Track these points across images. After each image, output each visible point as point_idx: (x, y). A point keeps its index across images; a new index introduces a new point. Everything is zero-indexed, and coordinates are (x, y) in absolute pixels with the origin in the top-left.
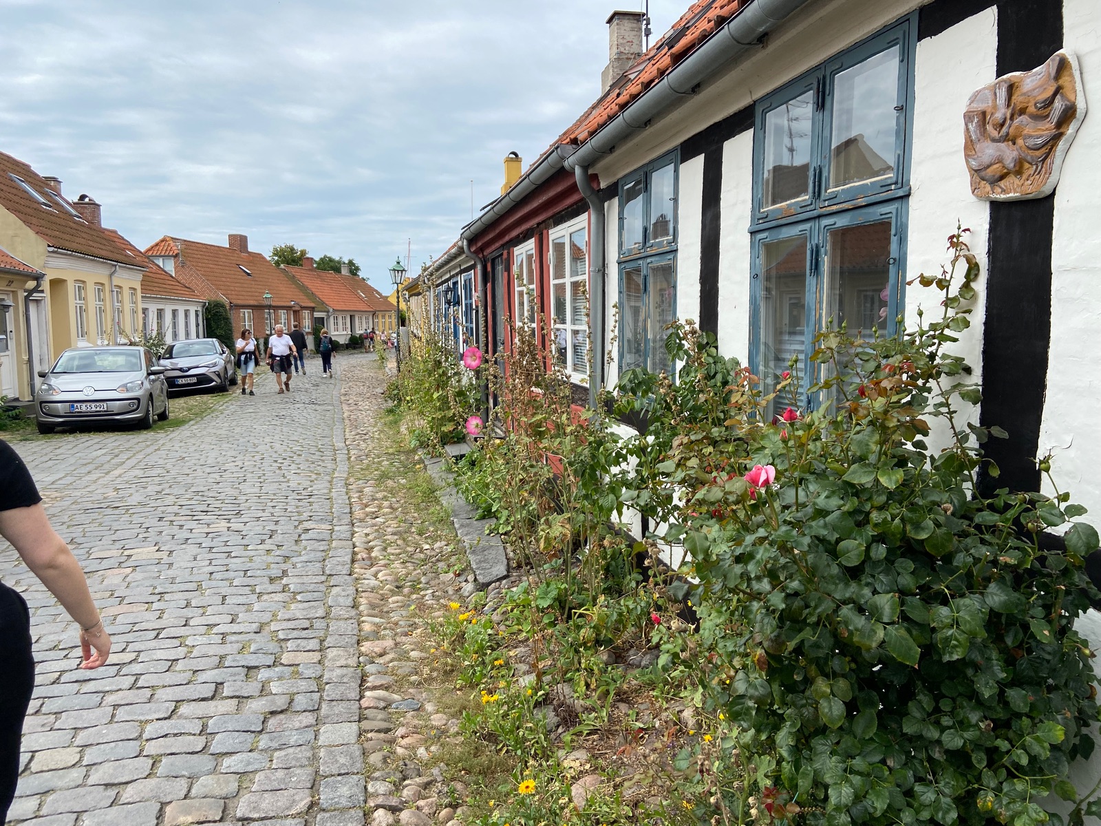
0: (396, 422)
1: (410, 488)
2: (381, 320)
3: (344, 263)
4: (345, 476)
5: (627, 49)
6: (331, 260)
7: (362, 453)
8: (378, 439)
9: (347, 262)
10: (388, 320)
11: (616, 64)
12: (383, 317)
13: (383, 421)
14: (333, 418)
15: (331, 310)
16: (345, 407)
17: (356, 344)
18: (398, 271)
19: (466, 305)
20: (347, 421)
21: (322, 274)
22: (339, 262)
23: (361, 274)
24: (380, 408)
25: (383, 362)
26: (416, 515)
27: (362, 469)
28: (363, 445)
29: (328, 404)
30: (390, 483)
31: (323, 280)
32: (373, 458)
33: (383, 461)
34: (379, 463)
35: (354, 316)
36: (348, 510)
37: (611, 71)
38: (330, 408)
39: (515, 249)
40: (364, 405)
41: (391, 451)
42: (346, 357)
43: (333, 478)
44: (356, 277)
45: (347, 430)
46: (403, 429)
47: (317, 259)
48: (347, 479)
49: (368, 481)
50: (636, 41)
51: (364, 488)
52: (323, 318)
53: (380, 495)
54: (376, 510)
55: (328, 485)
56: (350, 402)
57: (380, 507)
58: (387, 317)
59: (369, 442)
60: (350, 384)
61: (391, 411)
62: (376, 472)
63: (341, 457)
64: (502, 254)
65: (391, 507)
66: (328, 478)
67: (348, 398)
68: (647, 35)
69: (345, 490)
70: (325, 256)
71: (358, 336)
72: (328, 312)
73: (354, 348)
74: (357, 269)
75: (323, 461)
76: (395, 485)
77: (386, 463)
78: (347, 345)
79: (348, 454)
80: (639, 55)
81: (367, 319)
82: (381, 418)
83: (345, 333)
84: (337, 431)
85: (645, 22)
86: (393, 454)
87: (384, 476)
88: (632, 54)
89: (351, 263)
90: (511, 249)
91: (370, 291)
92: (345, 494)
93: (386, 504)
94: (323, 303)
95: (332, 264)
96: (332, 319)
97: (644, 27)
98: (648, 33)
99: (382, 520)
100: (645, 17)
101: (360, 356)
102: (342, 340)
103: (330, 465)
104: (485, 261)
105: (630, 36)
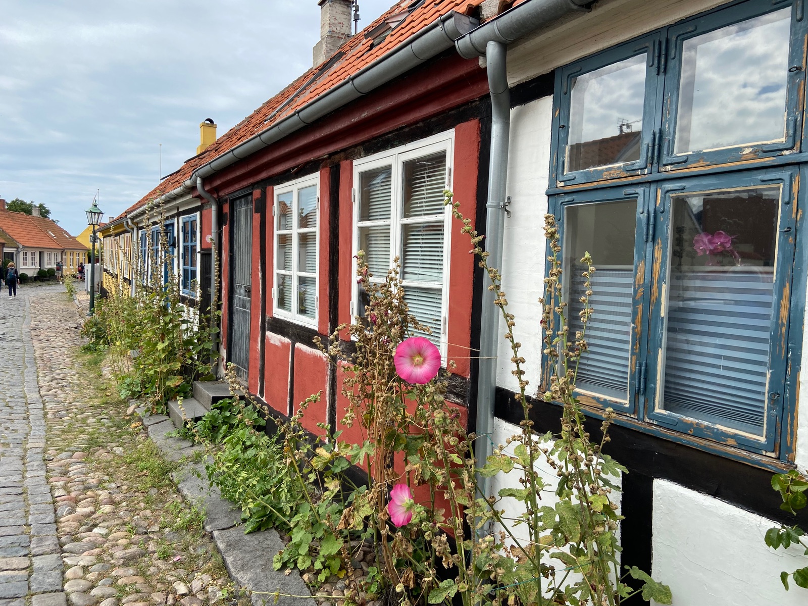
0: (96, 363)
1: (131, 463)
2: (69, 257)
3: (35, 207)
4: (42, 445)
5: (338, 29)
6: (22, 203)
7: (60, 407)
8: (78, 385)
9: (38, 206)
10: (75, 257)
11: (329, 40)
12: (72, 254)
13: (80, 360)
14: (24, 358)
15: (21, 247)
16: (37, 344)
17: (45, 277)
18: (95, 213)
19: (185, 248)
20: (39, 362)
21: (13, 214)
22: (30, 205)
23: (51, 217)
24: (75, 344)
25: (72, 295)
26: (148, 512)
27: (63, 432)
28: (62, 396)
29: (18, 340)
30: (102, 454)
31: (14, 220)
32: (76, 414)
33: (88, 417)
34: (84, 420)
35: (43, 252)
36: (50, 518)
37: (324, 46)
38: (19, 344)
39: (276, 187)
40: (57, 341)
41: (96, 402)
42: (34, 289)
43: (26, 450)
44: (46, 219)
45: (41, 375)
46: (106, 371)
47: (9, 202)
48: (45, 451)
49: (74, 452)
50: (346, 24)
51: (69, 465)
52: (13, 253)
53: (92, 481)
54: (91, 509)
55: (18, 464)
56: (41, 337)
57: (96, 503)
58: (75, 254)
59: (68, 391)
60: (40, 317)
61: (87, 349)
62: (82, 436)
63: (34, 414)
64: (251, 194)
65: (112, 502)
66: (18, 451)
67: (39, 333)
68: (356, 20)
69: (43, 473)
70: (17, 200)
71: (46, 270)
72: (18, 248)
73: (43, 281)
74: (48, 212)
75: (12, 421)
76: (110, 457)
77: (91, 420)
78: (35, 277)
79: (44, 408)
80: (348, 36)
81: (56, 255)
82: (77, 356)
83: (34, 267)
84: (29, 376)
85: (354, 9)
86: (99, 407)
87: (93, 443)
88: (342, 34)
89: (41, 207)
90: (269, 188)
91: (60, 232)
92: (44, 482)
93: (103, 495)
94: (13, 240)
95: (23, 207)
96: (21, 254)
97: (353, 13)
98: (357, 19)
99: (104, 531)
100: (354, 4)
101: (48, 288)
102: (30, 274)
103: (21, 428)
104: (220, 202)
105: (341, 18)
